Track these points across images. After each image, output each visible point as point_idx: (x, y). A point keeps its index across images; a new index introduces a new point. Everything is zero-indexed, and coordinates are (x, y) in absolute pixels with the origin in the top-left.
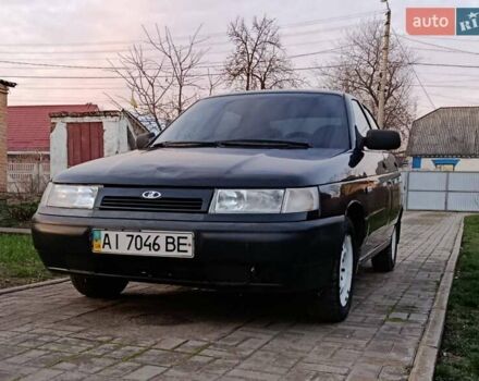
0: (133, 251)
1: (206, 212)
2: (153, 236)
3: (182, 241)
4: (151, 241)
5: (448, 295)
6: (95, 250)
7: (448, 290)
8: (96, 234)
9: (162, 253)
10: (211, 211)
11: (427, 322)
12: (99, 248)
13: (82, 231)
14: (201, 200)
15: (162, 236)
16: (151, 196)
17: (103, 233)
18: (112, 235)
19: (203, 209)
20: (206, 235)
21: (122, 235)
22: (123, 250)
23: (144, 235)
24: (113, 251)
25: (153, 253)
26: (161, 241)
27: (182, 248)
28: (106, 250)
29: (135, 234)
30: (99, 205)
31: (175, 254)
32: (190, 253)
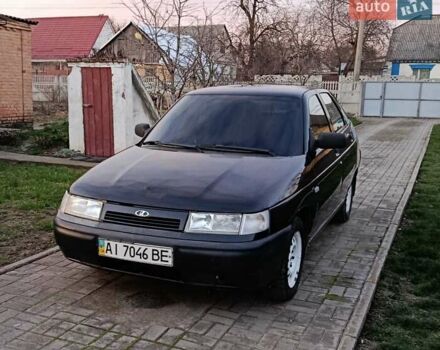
0: (128, 258)
1: (182, 231)
2: (143, 248)
3: (164, 254)
4: (141, 251)
5: (383, 260)
6: (100, 253)
7: (386, 253)
8: (101, 242)
9: (149, 261)
10: (186, 230)
11: (358, 299)
12: (103, 252)
13: (91, 238)
14: (179, 221)
15: (150, 250)
16: (141, 215)
17: (106, 242)
18: (113, 244)
19: (181, 228)
20: (182, 250)
21: (120, 245)
22: (120, 256)
23: (137, 247)
24: (113, 256)
25: (142, 260)
26: (149, 252)
27: (164, 259)
28: (108, 254)
29: (130, 245)
30: (103, 218)
31: (159, 263)
32: (170, 262)
